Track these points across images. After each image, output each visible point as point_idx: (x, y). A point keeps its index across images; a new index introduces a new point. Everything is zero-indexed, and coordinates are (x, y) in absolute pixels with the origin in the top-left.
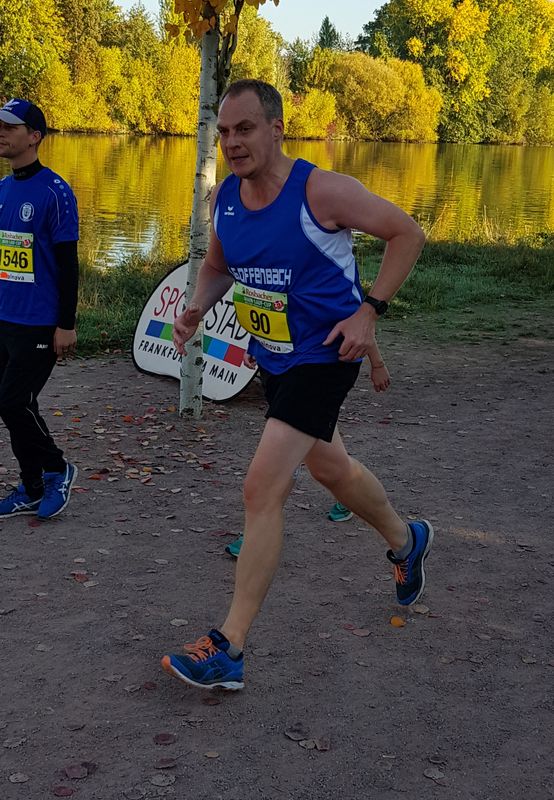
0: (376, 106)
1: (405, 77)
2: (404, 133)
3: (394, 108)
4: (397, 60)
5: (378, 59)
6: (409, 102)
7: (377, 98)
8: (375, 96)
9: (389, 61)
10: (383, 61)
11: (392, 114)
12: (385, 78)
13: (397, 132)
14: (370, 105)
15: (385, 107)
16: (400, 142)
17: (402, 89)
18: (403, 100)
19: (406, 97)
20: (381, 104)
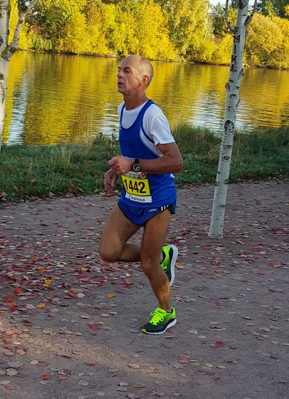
0: (265, 46)
1: (283, 28)
2: (281, 64)
3: (276, 48)
4: (279, 18)
5: (267, 17)
6: (285, 44)
7: (265, 41)
8: (265, 40)
9: (274, 18)
10: (270, 18)
11: (274, 51)
12: (271, 29)
13: (277, 63)
14: (261, 45)
15: (269, 47)
16: (278, 69)
17: (281, 36)
18: (282, 43)
19: (283, 41)
20: (268, 45)
